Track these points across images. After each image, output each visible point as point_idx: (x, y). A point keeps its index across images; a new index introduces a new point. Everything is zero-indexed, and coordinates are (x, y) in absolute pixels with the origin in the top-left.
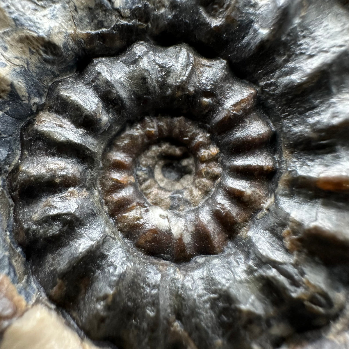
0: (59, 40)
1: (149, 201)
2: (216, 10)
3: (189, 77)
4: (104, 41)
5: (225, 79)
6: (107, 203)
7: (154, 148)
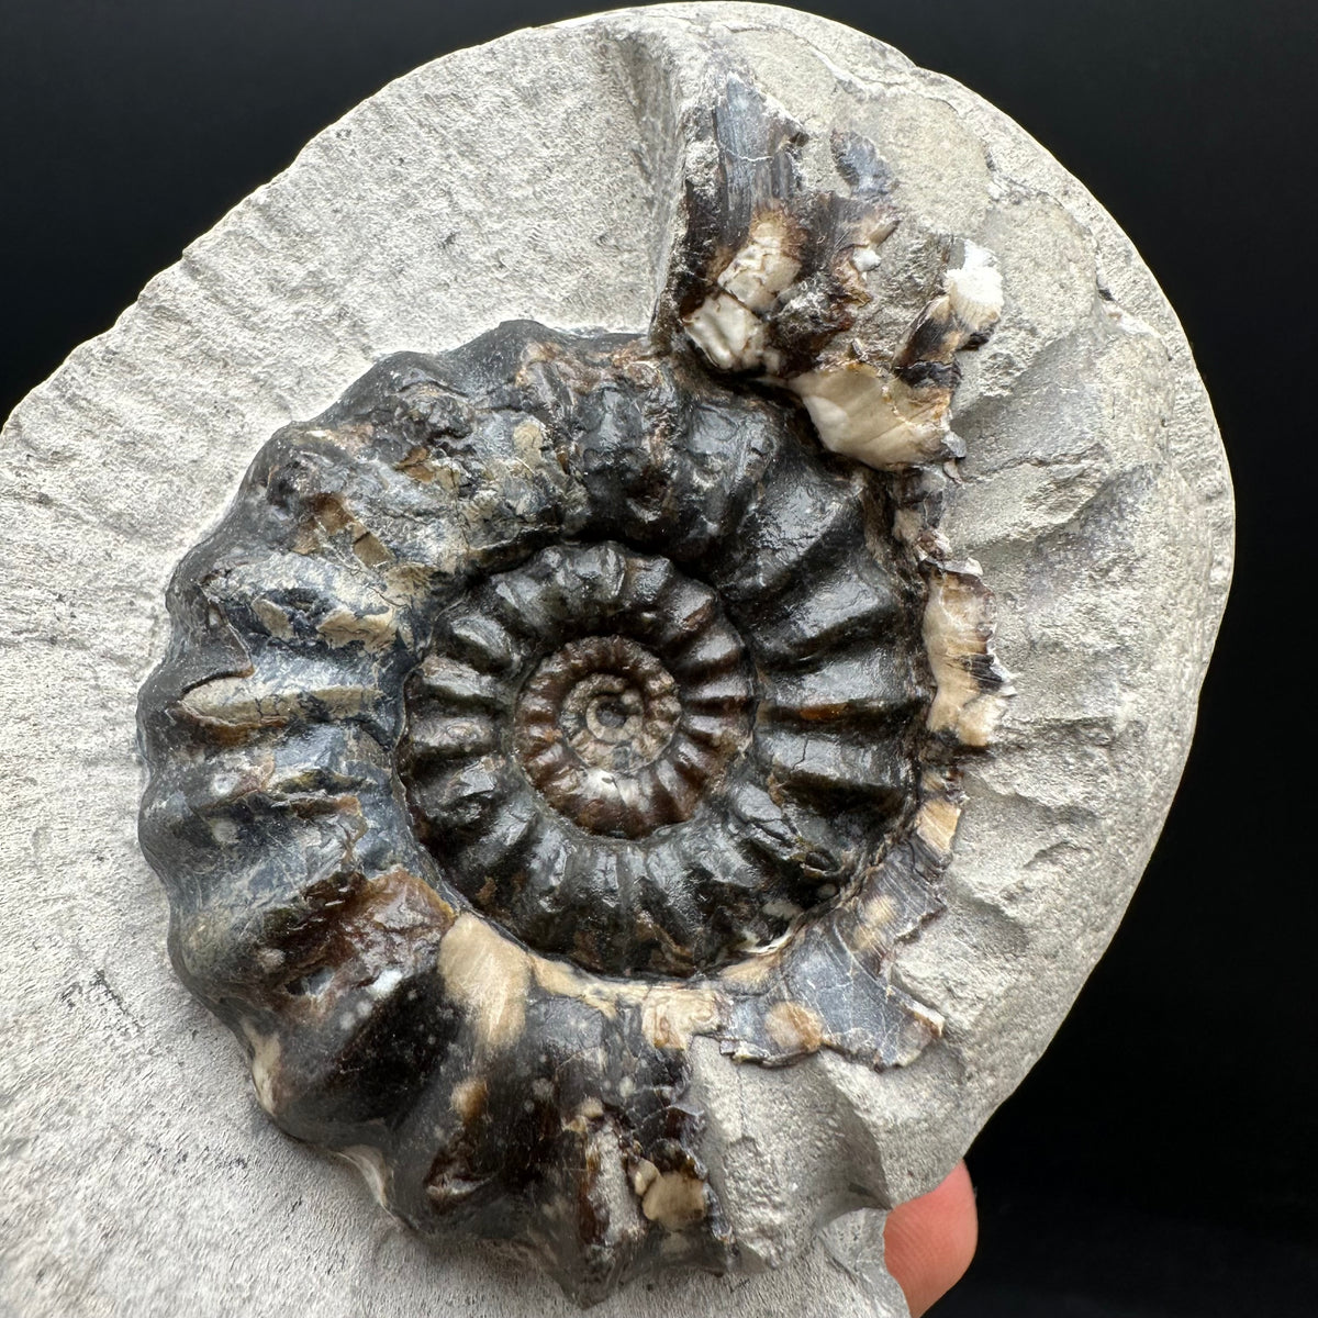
0: (449, 567)
1: (586, 761)
2: (648, 501)
3: (624, 589)
4: (505, 555)
5: (669, 584)
6: (529, 771)
7: (582, 686)
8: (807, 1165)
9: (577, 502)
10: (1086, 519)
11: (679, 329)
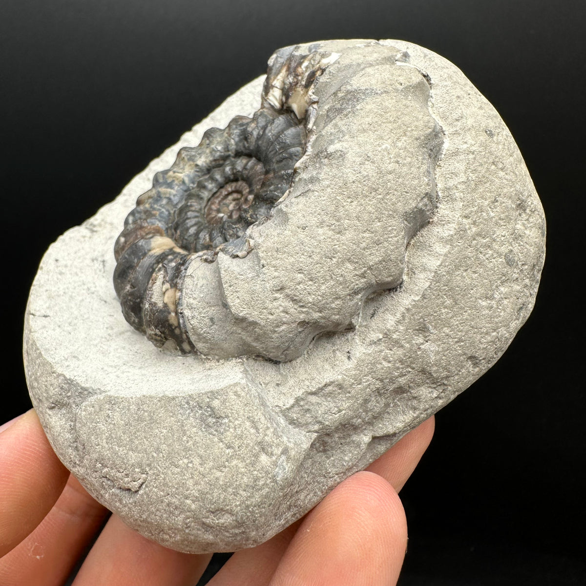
8: (208, 291)
9: (232, 145)
10: (343, 103)
11: (266, 100)
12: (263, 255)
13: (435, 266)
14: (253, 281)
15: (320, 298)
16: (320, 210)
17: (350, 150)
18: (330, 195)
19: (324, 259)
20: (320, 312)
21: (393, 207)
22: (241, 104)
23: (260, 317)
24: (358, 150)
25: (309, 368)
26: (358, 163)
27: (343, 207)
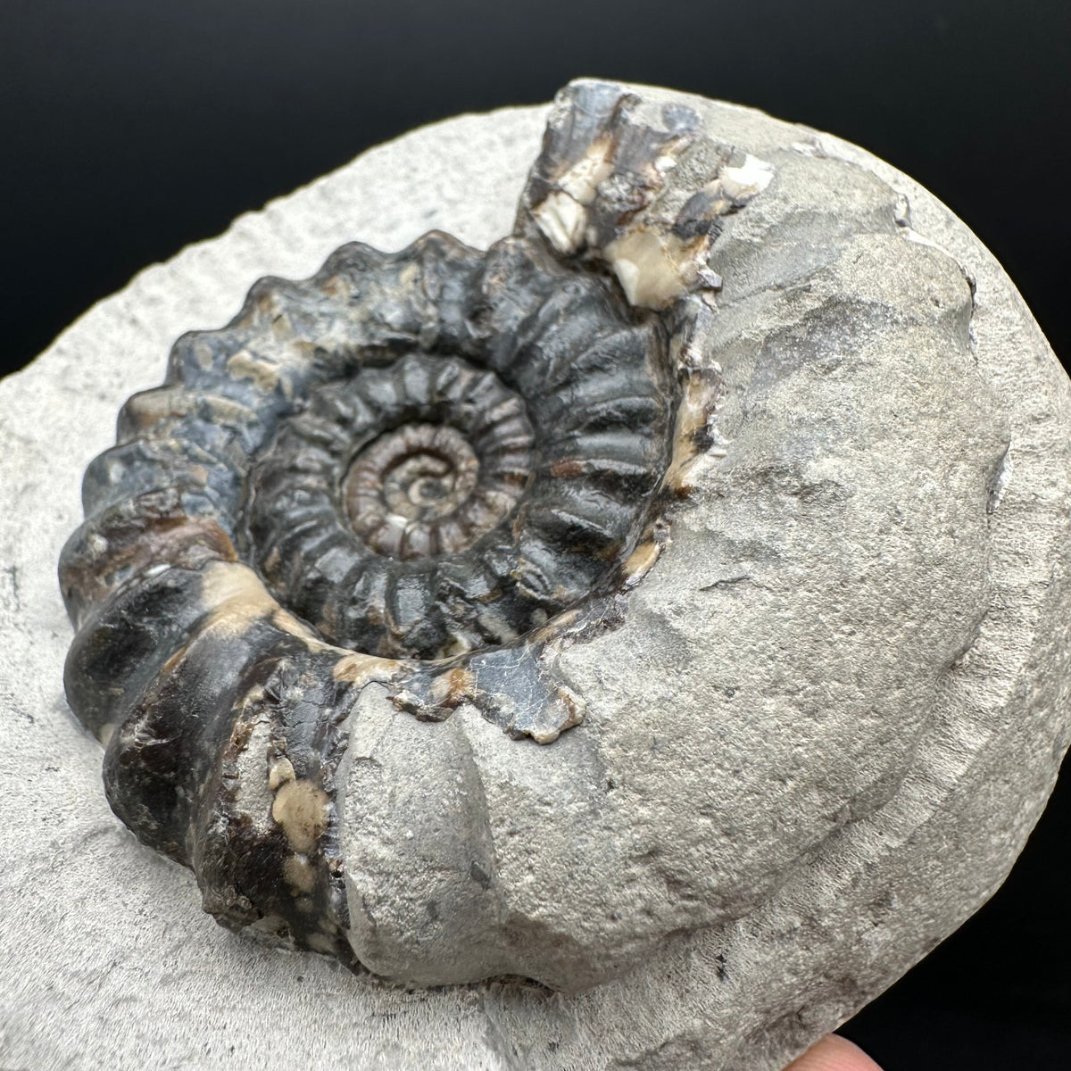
4: (375, 354)
7: (412, 462)
8: (428, 820)
9: (430, 318)
10: (814, 327)
11: (531, 219)
12: (612, 752)
13: (952, 775)
14: (578, 826)
15: (735, 877)
16: (773, 647)
17: (859, 488)
18: (803, 605)
19: (768, 780)
20: (723, 906)
21: (930, 651)
22: (407, 177)
23: (582, 927)
24: (877, 490)
25: (625, 995)
26: (877, 528)
27: (831, 644)
